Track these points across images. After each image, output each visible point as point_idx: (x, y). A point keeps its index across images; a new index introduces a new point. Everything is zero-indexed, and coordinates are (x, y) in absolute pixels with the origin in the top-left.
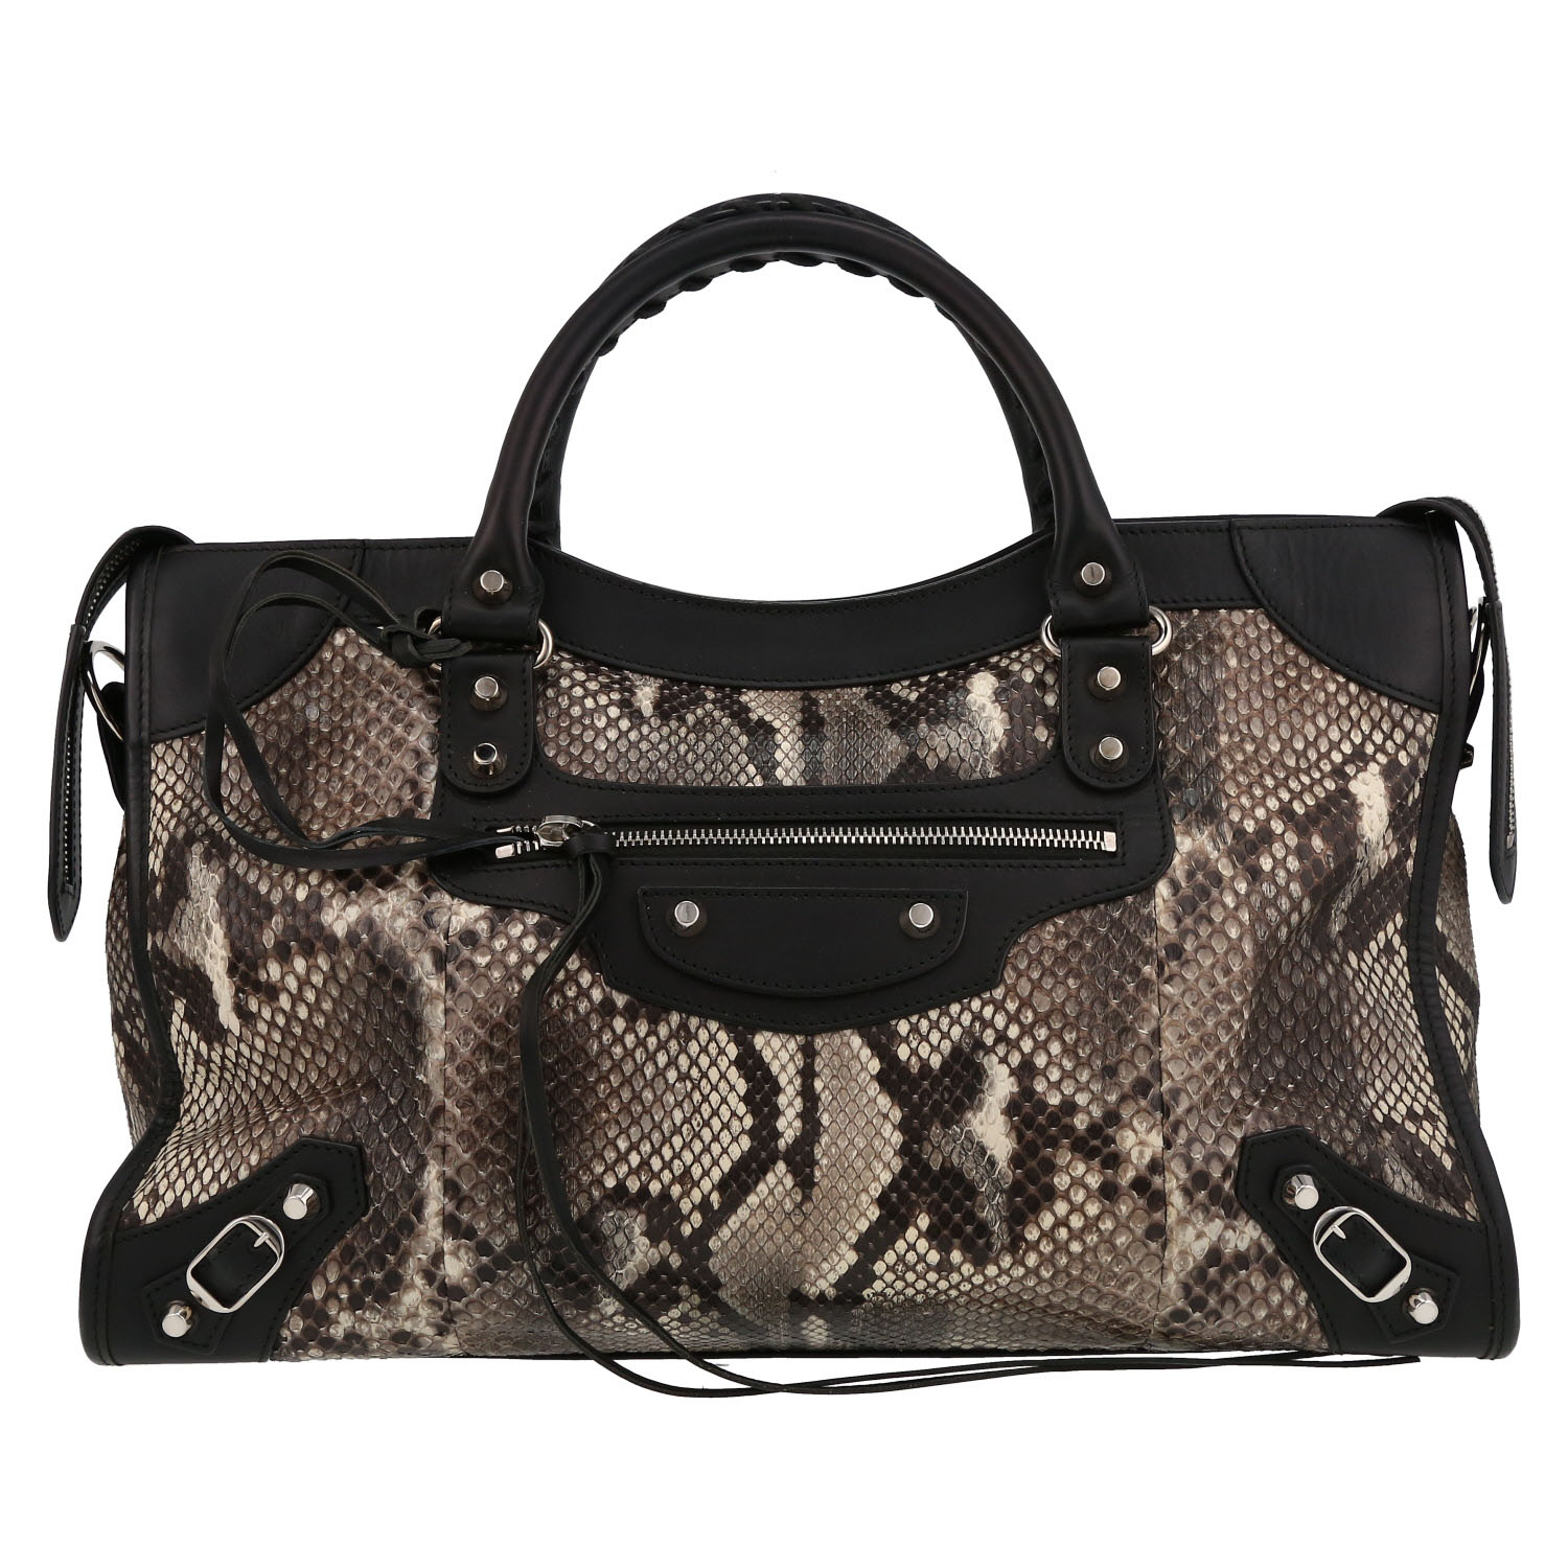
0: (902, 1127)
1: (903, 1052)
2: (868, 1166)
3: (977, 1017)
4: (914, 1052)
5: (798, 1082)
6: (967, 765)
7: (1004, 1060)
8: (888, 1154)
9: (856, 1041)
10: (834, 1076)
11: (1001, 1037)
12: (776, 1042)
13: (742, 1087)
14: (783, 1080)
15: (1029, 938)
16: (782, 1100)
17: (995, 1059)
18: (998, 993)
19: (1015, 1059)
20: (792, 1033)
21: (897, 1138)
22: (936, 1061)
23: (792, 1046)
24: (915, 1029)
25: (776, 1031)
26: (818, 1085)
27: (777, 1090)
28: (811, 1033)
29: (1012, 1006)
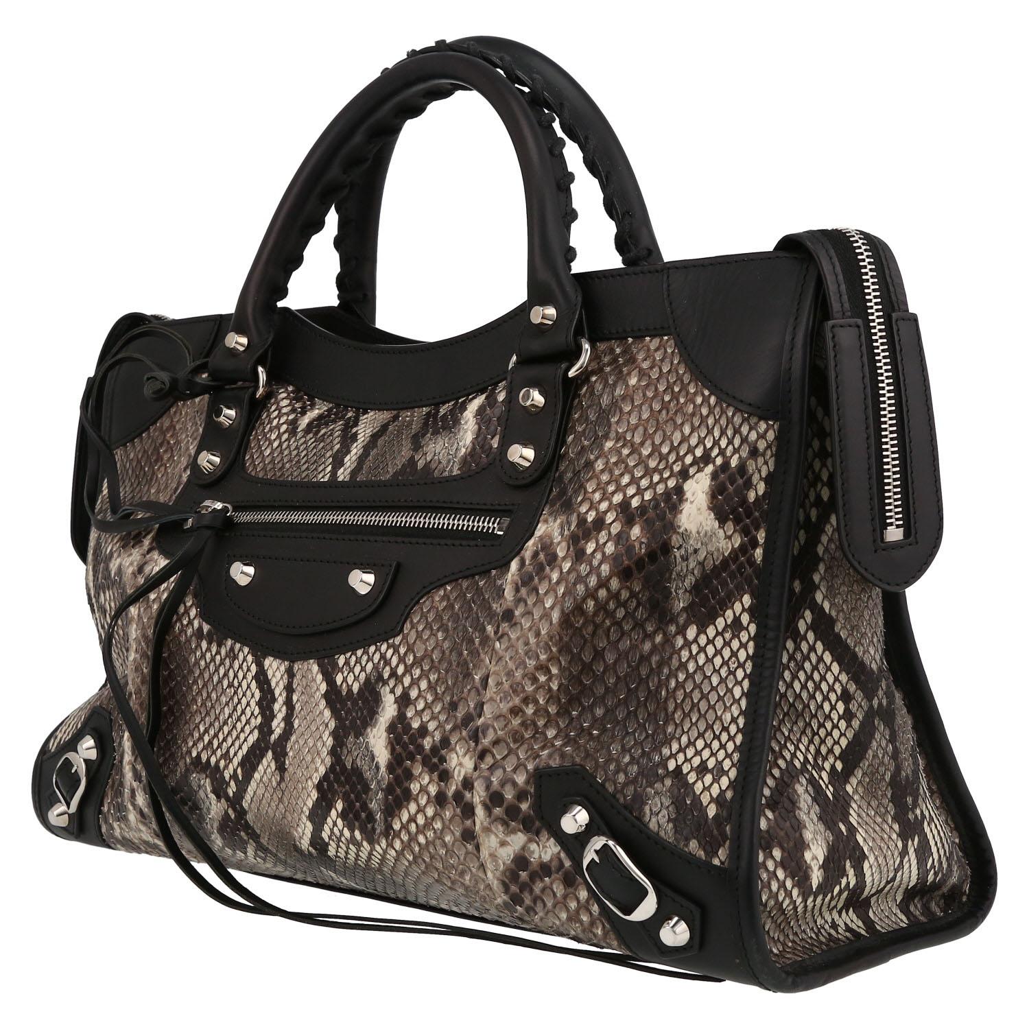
0: (335, 734)
1: (339, 679)
2: (313, 761)
3: (383, 657)
4: (345, 680)
5: (284, 695)
6: (441, 466)
7: (392, 691)
8: (324, 752)
9: (315, 668)
10: (303, 693)
11: (393, 674)
12: (275, 664)
13: (257, 695)
14: (277, 693)
15: (427, 599)
16: (276, 707)
17: (388, 689)
18: (398, 640)
19: (399, 691)
20: (283, 660)
21: (330, 742)
22: (356, 688)
23: (283, 668)
24: (347, 663)
25: (276, 657)
26: (295, 698)
27: (274, 700)
28: (293, 661)
29: (402, 650)
